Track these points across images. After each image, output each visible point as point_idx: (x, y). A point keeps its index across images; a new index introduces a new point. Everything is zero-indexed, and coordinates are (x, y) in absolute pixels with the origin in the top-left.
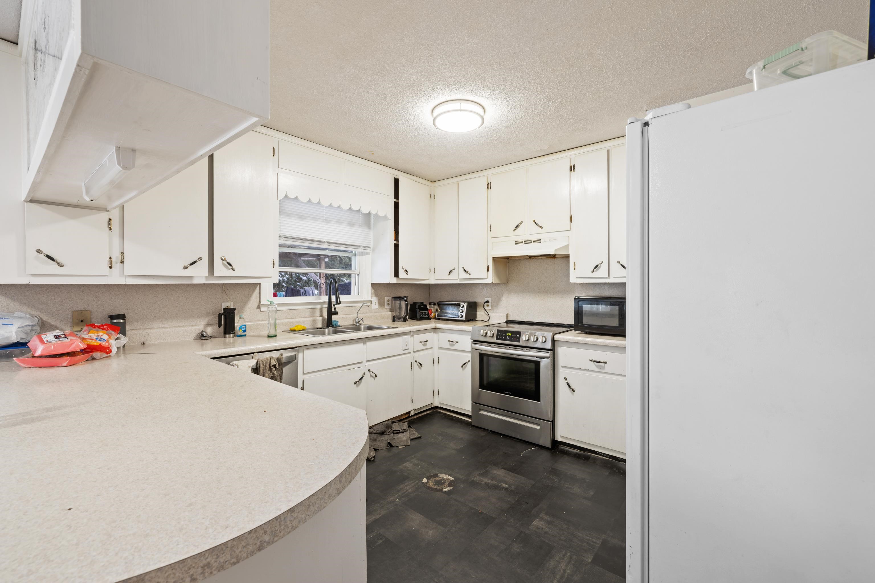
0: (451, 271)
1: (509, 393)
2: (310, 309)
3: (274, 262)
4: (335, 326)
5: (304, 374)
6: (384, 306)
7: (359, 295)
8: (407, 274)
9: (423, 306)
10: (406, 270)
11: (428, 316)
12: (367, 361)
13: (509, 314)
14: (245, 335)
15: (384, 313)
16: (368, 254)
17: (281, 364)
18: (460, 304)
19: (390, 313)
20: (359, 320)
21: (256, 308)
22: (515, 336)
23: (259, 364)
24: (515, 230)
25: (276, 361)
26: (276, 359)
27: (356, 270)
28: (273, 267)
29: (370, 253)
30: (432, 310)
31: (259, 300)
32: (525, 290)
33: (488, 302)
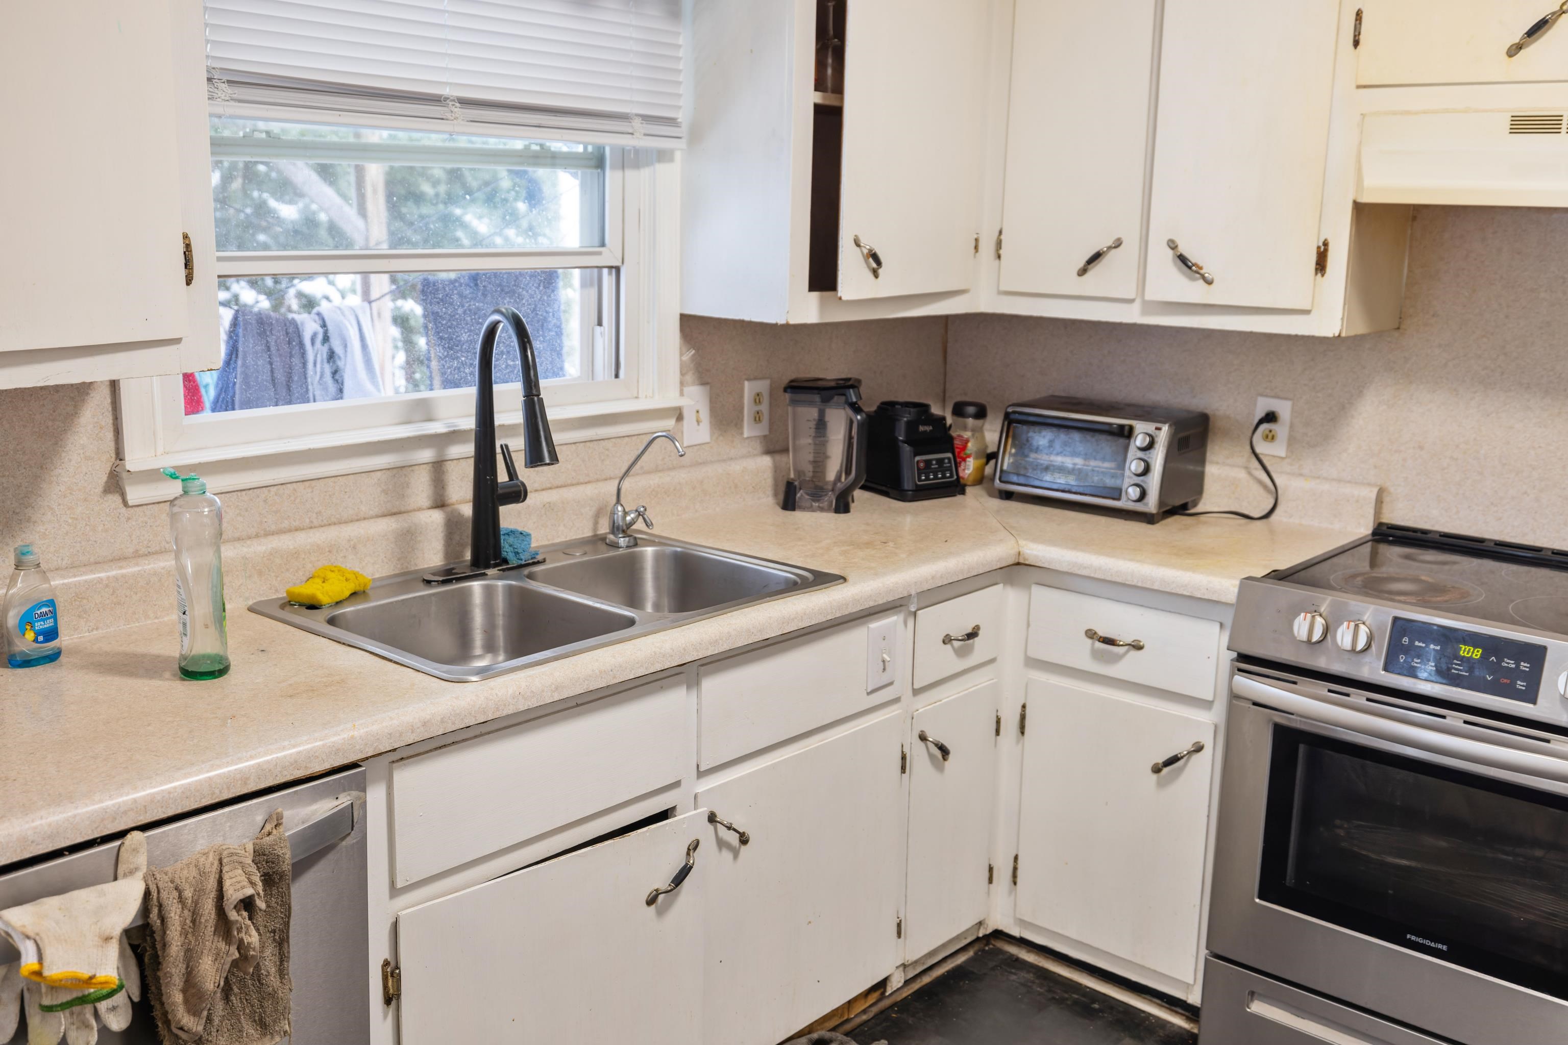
0: (1096, 257)
1: (1433, 945)
2: (379, 473)
3: (188, 246)
4: (514, 562)
5: (395, 891)
6: (736, 425)
7: (617, 376)
8: (875, 273)
9: (929, 428)
10: (875, 257)
11: (951, 476)
12: (701, 774)
13: (1392, 490)
14: (53, 657)
15: (736, 467)
16: (663, 156)
17: (276, 878)
18: (1131, 428)
19: (766, 462)
20: (628, 518)
21: (100, 489)
22: (1510, 663)
23: (160, 906)
24: (1515, 50)
25: (253, 869)
26: (249, 861)
27: (603, 244)
28: (189, 281)
29: (678, 155)
30: (967, 441)
31: (112, 445)
32: (1502, 373)
33: (1270, 417)
